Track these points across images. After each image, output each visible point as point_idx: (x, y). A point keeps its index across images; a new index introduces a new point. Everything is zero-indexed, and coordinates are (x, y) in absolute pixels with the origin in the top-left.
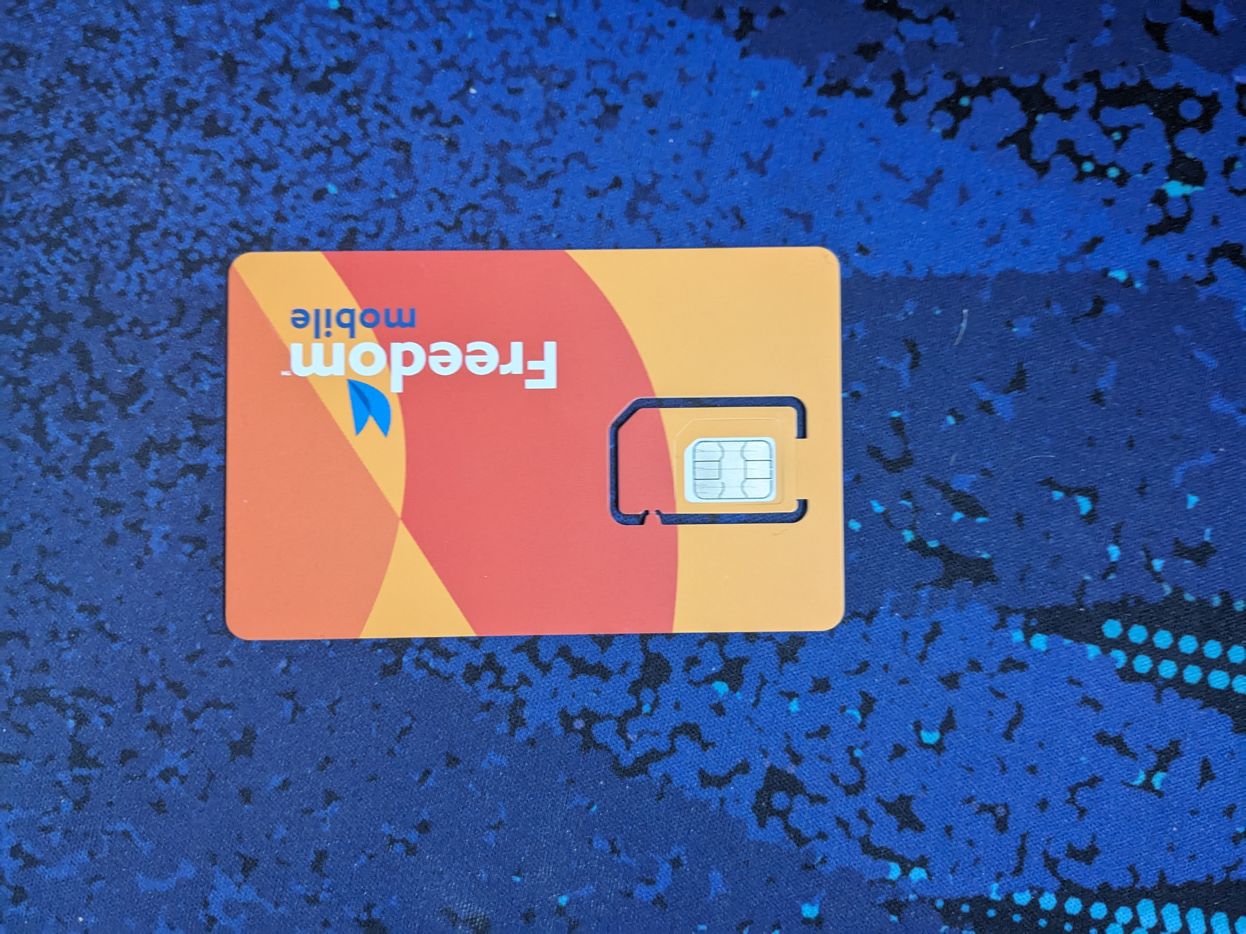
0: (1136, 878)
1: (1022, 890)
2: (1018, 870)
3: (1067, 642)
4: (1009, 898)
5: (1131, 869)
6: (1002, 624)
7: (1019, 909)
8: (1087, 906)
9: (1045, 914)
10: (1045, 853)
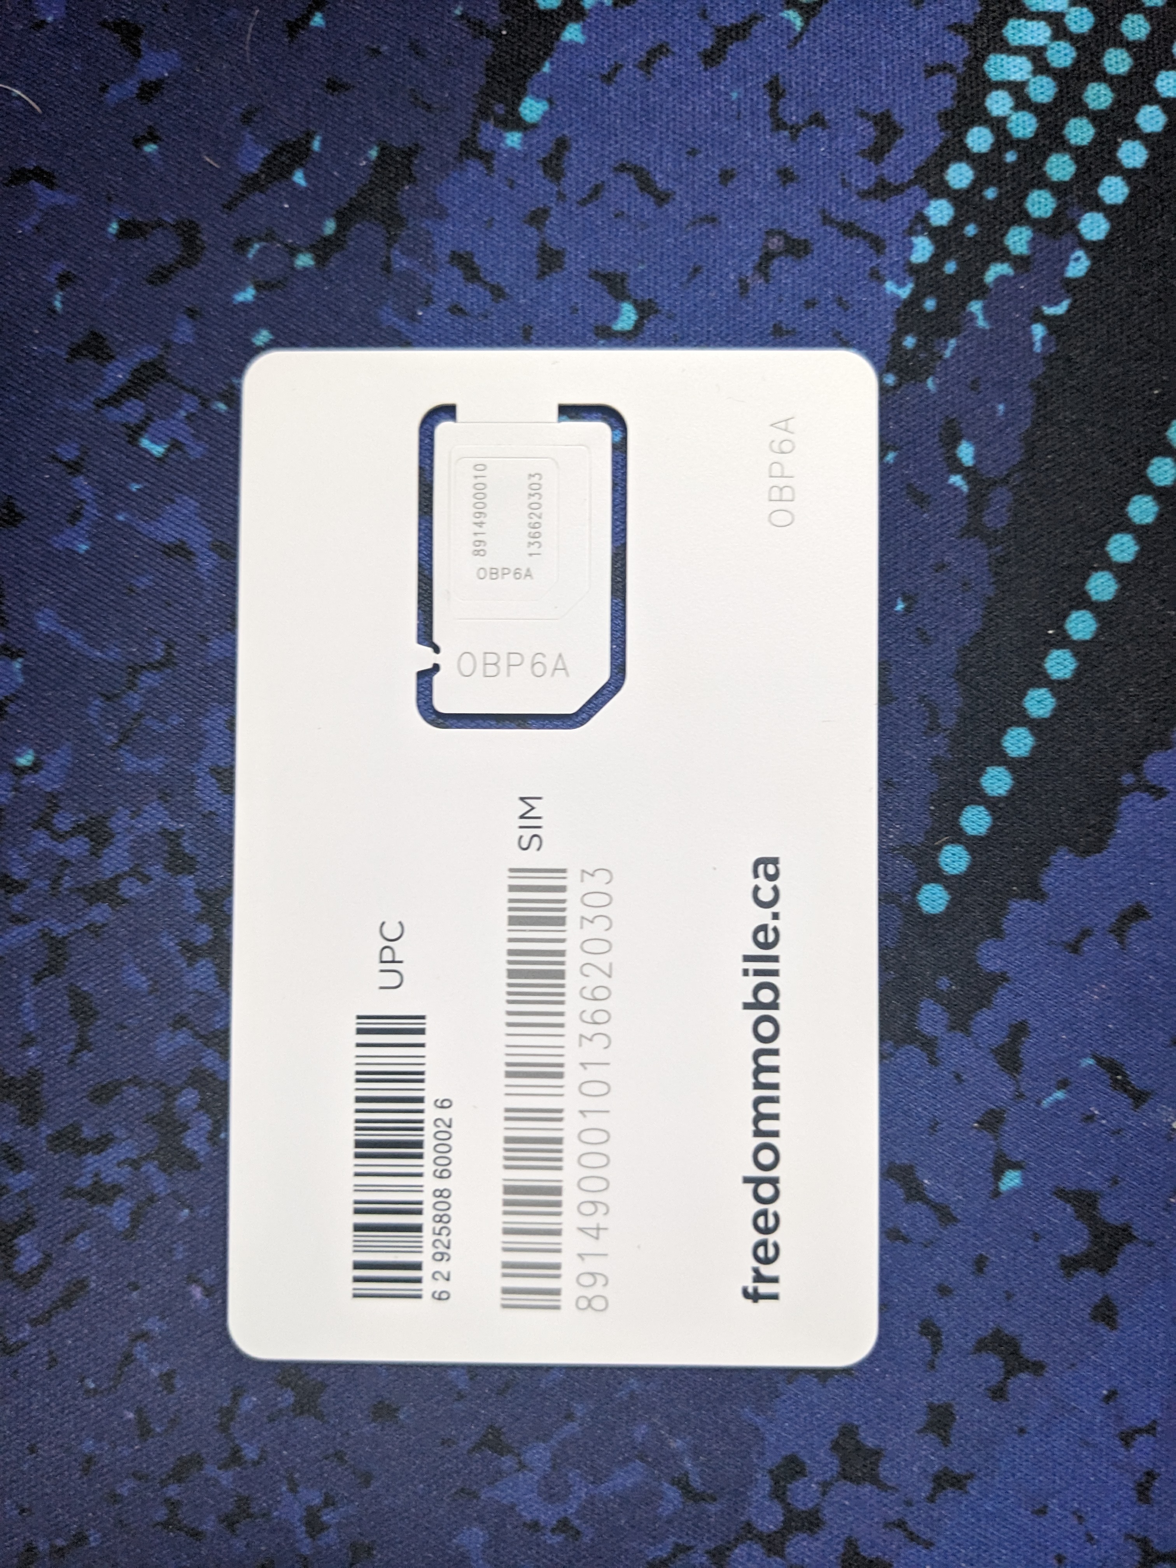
0: (946, 68)
1: (911, 247)
2: (877, 244)
3: (546, 68)
4: (915, 271)
5: (930, 72)
6: (486, 157)
7: (937, 260)
8: (965, 155)
9: (957, 223)
10: (865, 195)
